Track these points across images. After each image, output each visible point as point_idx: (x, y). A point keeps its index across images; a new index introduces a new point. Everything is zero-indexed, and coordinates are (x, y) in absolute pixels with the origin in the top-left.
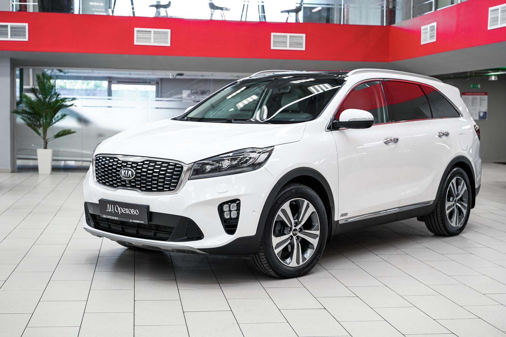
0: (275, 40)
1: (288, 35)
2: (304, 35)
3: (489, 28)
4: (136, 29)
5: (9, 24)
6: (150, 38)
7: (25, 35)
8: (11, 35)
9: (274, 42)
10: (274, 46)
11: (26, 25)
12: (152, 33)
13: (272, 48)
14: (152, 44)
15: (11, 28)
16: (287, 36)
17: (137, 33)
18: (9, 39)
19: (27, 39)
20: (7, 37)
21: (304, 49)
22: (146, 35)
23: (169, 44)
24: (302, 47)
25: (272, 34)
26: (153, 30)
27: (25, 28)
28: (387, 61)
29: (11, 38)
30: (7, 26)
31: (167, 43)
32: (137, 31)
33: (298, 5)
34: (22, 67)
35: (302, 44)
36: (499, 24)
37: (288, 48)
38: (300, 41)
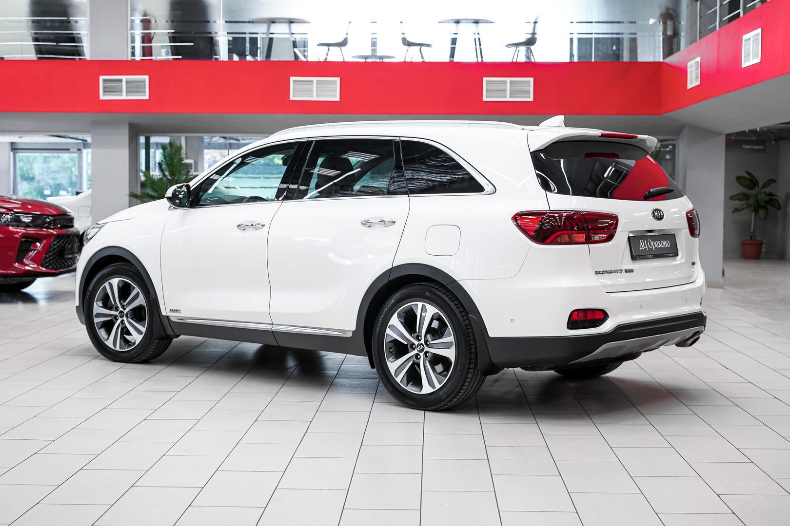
0: (490, 88)
1: (508, 80)
2: (531, 80)
3: (744, 65)
4: (292, 79)
5: (124, 78)
6: (312, 91)
7: (145, 92)
8: (127, 92)
9: (487, 90)
10: (487, 97)
11: (146, 78)
12: (315, 83)
13: (485, 99)
14: (315, 98)
15: (127, 82)
16: (506, 81)
17: (294, 84)
18: (124, 97)
19: (147, 97)
20: (122, 95)
21: (531, 99)
22: (306, 87)
23: (337, 99)
24: (529, 97)
25: (485, 79)
26: (315, 79)
27: (144, 82)
28: (659, 114)
29: (126, 96)
30: (121, 81)
31: (336, 96)
32: (294, 81)
33: (530, 36)
34: (148, 135)
35: (528, 92)
36: (751, 59)
37: (508, 99)
38: (525, 88)
